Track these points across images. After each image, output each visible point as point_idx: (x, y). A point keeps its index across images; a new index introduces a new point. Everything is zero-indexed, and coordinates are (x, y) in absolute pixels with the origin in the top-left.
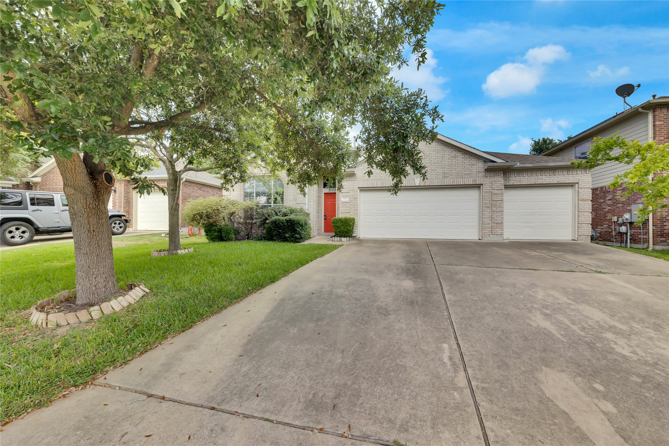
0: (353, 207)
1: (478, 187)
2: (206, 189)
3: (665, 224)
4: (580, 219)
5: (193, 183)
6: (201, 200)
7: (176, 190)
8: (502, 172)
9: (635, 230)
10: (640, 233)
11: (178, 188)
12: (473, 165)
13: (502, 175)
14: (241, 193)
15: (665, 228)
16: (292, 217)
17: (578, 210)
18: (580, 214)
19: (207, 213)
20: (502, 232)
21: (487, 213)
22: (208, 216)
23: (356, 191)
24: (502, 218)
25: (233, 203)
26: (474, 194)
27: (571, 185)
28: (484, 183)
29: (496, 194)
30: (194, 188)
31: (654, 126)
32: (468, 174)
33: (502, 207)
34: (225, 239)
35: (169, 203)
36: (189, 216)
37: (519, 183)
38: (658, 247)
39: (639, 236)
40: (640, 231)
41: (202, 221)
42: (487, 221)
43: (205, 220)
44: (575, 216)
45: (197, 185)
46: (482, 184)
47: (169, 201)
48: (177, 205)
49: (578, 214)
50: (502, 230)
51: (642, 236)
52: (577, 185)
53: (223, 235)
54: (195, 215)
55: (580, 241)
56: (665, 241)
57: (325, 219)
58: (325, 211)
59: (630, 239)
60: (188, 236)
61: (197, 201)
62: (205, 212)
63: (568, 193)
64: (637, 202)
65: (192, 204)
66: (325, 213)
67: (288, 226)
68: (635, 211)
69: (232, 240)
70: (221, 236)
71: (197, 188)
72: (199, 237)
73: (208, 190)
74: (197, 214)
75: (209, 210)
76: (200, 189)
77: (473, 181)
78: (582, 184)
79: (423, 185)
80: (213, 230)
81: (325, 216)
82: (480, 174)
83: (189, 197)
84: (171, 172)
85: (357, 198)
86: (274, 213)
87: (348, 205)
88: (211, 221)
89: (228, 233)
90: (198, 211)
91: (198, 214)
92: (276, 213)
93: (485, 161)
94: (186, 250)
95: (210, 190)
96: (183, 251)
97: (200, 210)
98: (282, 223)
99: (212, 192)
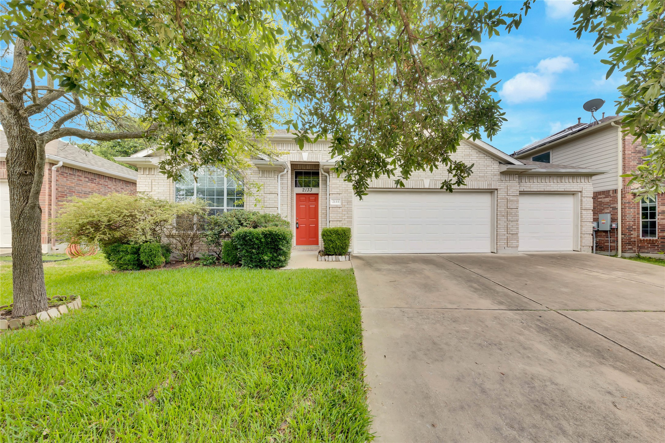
0: (346, 213)
1: (491, 192)
2: (102, 181)
3: (632, 232)
4: (583, 229)
5: (79, 170)
6: (95, 199)
7: (32, 174)
8: (517, 176)
9: (602, 238)
10: (607, 241)
11: (36, 170)
12: (488, 166)
13: (517, 180)
14: (172, 189)
15: (632, 236)
16: (270, 228)
17: (581, 220)
18: (583, 224)
19: (109, 221)
20: (517, 244)
21: (502, 222)
22: (111, 227)
23: (350, 193)
24: (517, 228)
25: (161, 205)
26: (485, 200)
27: (573, 194)
28: (499, 188)
29: (512, 201)
30: (81, 178)
31: (624, 140)
32: (483, 177)
33: (517, 216)
34: (146, 264)
35: (12, 205)
36: (70, 228)
37: (529, 190)
38: (627, 255)
39: (606, 244)
40: (606, 239)
41: (98, 236)
42: (502, 231)
43: (104, 234)
44: (577, 226)
45: (87, 175)
46: (497, 189)
47: (12, 199)
48: (36, 207)
49: (581, 224)
50: (518, 241)
51: (609, 244)
52: (580, 193)
53: (142, 259)
54: (82, 226)
55: (583, 253)
56: (631, 249)
57: (297, 228)
58: (297, 217)
59: (596, 246)
60: (69, 257)
61: (88, 199)
62: (105, 219)
63: (569, 201)
64: (603, 211)
65: (77, 205)
66: (297, 220)
67: (267, 243)
68: (603, 220)
69: (159, 267)
70: (138, 260)
71: (87, 180)
72: (91, 257)
73: (106, 184)
74: (88, 223)
75: (114, 216)
76: (92, 181)
77: (488, 185)
78: (585, 193)
79: (433, 187)
80: (123, 251)
81: (297, 223)
82: (495, 177)
83: (71, 192)
84: (15, 131)
85: (351, 202)
86: (237, 222)
87: (340, 210)
88: (117, 234)
89: (152, 255)
90: (91, 219)
91: (91, 223)
92: (240, 221)
93: (500, 163)
94: (63, 309)
95: (110, 183)
96: (53, 312)
97: (94, 217)
98: (257, 239)
99: (114, 187)
